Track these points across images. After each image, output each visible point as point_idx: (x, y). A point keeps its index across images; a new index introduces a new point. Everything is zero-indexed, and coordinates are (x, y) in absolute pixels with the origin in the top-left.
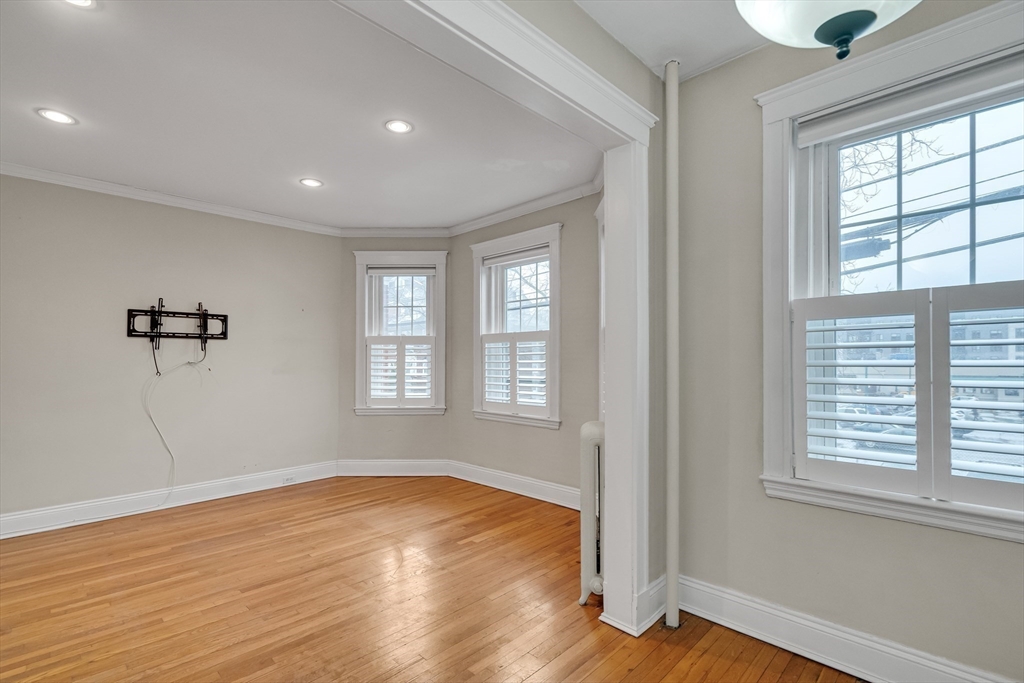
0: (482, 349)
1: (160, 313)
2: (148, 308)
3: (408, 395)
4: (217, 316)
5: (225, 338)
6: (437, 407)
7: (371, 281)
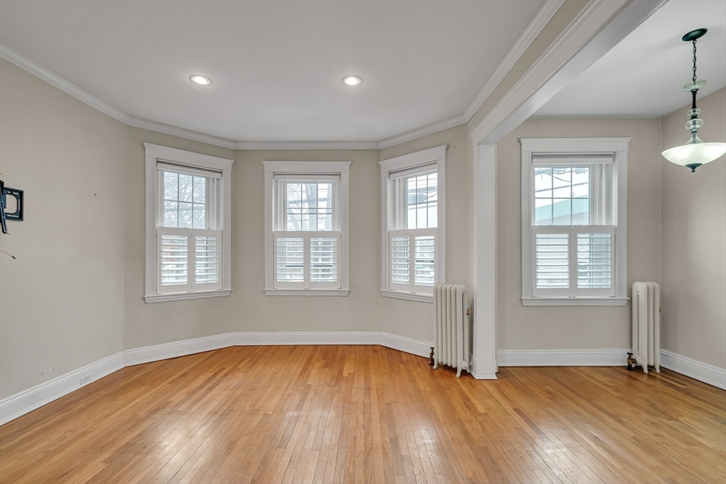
0: (274, 242)
4: (12, 191)
5: (21, 218)
6: (224, 290)
7: (157, 175)
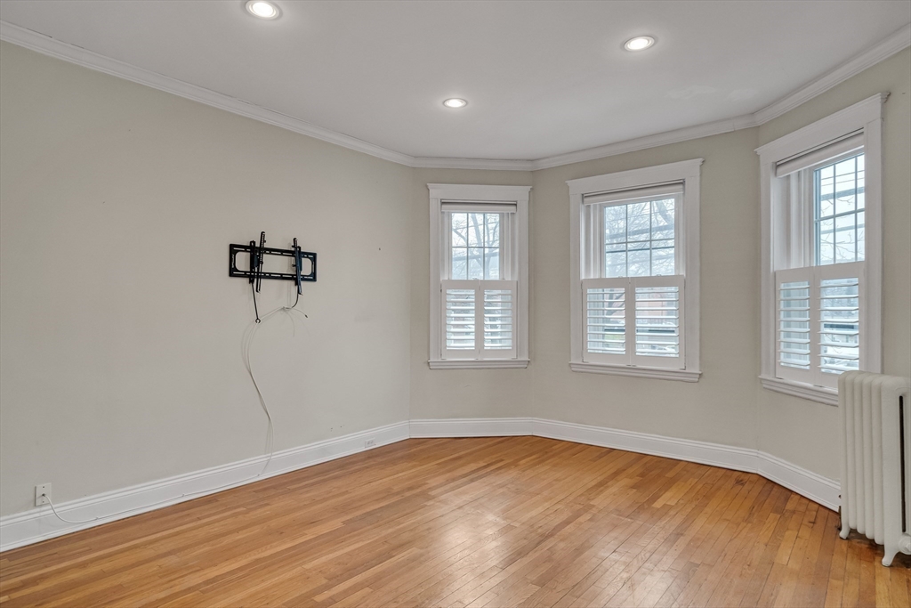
0: (583, 295)
1: (263, 250)
2: (247, 243)
3: (488, 345)
4: (308, 254)
5: (314, 279)
6: (519, 359)
7: (443, 218)
